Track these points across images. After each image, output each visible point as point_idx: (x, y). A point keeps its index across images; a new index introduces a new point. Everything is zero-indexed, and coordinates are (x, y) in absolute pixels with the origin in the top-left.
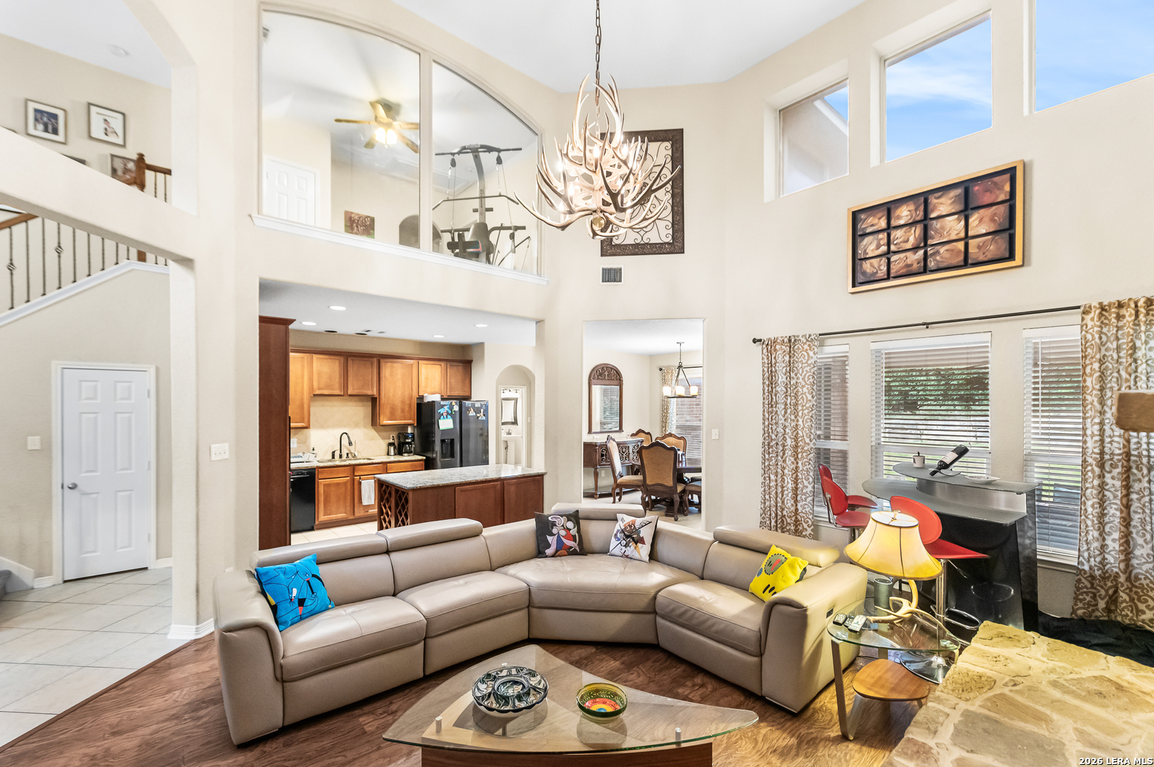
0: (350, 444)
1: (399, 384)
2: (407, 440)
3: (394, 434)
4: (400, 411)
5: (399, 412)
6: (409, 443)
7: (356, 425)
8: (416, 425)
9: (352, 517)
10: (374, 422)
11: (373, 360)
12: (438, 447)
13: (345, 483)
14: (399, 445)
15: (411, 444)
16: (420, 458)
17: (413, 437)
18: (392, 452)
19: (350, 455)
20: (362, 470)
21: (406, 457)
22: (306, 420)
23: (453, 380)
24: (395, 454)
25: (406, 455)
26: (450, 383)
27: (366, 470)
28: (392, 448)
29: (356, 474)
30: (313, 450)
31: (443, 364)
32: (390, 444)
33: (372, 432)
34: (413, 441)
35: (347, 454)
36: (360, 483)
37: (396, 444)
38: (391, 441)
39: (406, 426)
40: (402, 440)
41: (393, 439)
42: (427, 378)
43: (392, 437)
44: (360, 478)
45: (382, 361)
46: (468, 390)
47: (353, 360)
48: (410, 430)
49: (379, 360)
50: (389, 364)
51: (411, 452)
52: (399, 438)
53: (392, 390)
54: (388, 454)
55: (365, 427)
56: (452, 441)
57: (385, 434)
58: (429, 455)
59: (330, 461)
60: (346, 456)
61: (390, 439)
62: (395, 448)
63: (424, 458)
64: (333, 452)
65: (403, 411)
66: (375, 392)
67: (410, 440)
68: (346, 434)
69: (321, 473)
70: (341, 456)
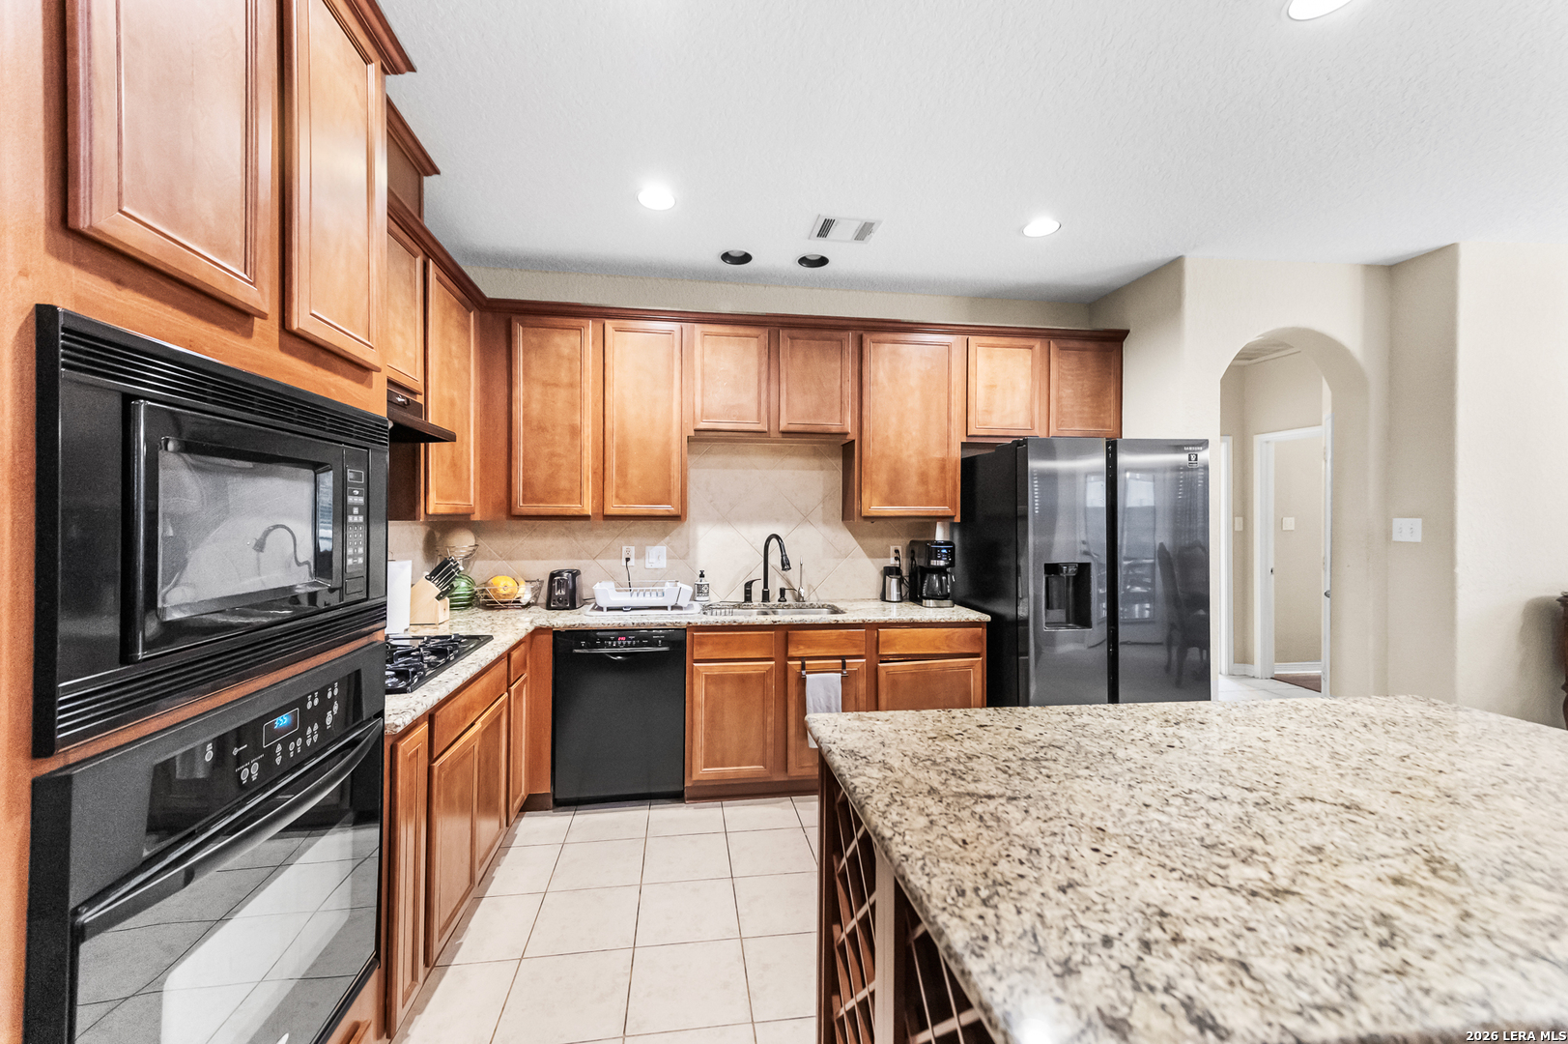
0: (785, 564)
1: (914, 402)
2: (934, 563)
3: (900, 544)
4: (914, 479)
5: (912, 483)
6: (940, 571)
7: (806, 518)
8: (958, 519)
9: (780, 777)
10: (849, 511)
11: (843, 334)
12: (1032, 584)
13: (763, 677)
14: (913, 573)
15: (946, 574)
16: (973, 615)
17: (951, 553)
18: (894, 593)
19: (788, 595)
20: (811, 644)
21: (930, 612)
22: (676, 496)
23: (1067, 392)
24: (902, 600)
25: (931, 603)
26: (1059, 399)
27: (817, 644)
28: (893, 583)
29: (792, 652)
30: (702, 576)
31: (1037, 344)
32: (889, 571)
33: (845, 538)
34: (952, 564)
35: (782, 591)
36: (802, 681)
37: (905, 572)
38: (892, 562)
39: (929, 521)
40: (920, 562)
41: (897, 559)
42: (991, 387)
43: (894, 550)
44: (803, 667)
45: (868, 338)
46: (1111, 421)
47: (792, 338)
48: (940, 535)
49: (861, 337)
50: (887, 347)
51: (945, 597)
52: (912, 554)
53: (893, 420)
54: (883, 598)
55: (826, 522)
56: (1084, 569)
57: (878, 543)
58: (1003, 608)
59: (739, 606)
60: (778, 596)
61: (887, 556)
62: (900, 582)
63: (988, 618)
64: (749, 585)
65: (924, 478)
66: (849, 426)
67: (942, 563)
68: (777, 537)
69: (701, 644)
70: (766, 596)
